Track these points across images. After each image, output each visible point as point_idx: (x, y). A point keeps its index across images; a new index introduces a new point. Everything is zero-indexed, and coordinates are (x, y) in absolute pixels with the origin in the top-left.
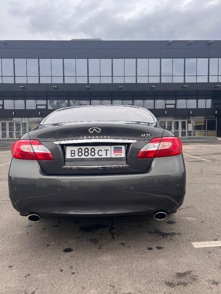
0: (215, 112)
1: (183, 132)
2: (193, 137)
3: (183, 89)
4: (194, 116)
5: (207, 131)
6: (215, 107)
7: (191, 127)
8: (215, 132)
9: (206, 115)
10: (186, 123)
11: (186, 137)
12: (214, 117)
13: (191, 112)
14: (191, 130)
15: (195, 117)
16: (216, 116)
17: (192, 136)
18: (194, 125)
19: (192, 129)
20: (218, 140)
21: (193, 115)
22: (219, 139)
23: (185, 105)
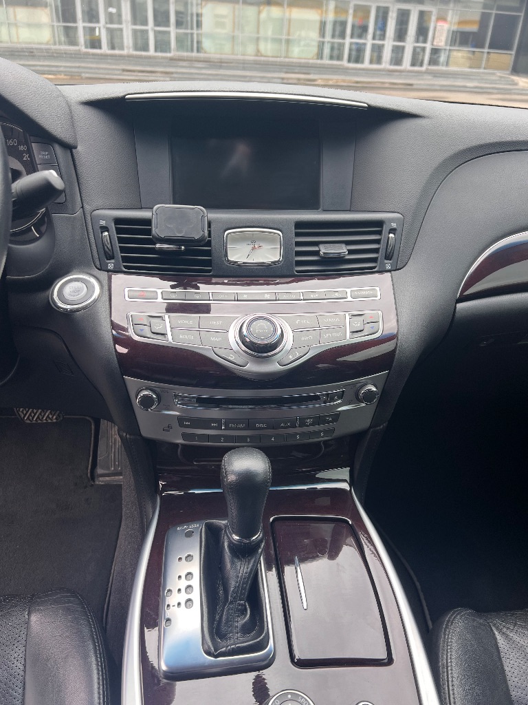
1: (418, 50)
2: (444, 68)
5: (488, 53)
8: (508, 59)
10: (433, 18)
11: (424, 68)
16: (522, 2)
19: (446, 45)
20: (517, 84)
22: (523, 82)
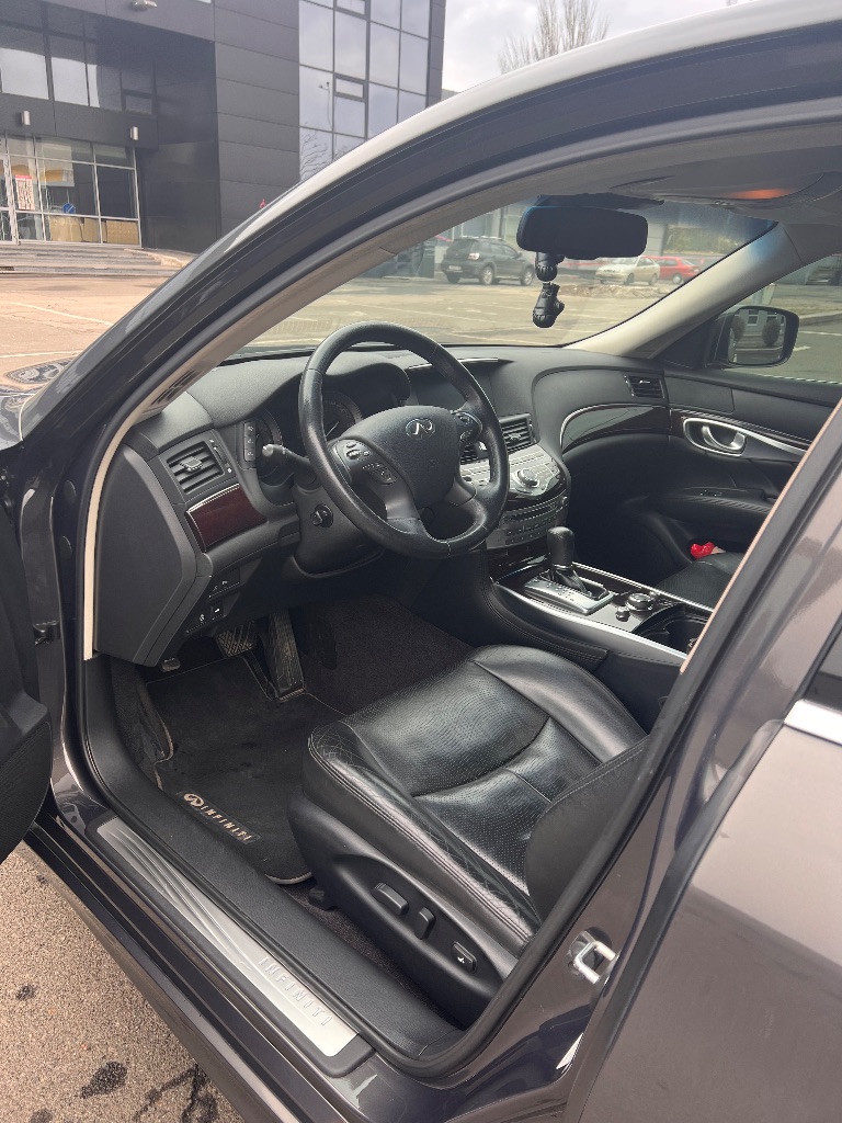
0: (130, 133)
2: (45, 243)
4: (39, 139)
5: (103, 219)
6: (127, 108)
7: (32, 195)
8: (132, 227)
9: (91, 143)
10: (7, 171)
11: (14, 242)
12: (120, 154)
13: (26, 114)
14: (33, 208)
15: (46, 146)
16: (128, 152)
17: (41, 242)
18: (45, 183)
19: (38, 206)
20: (159, 263)
21: (36, 135)
22: (166, 260)
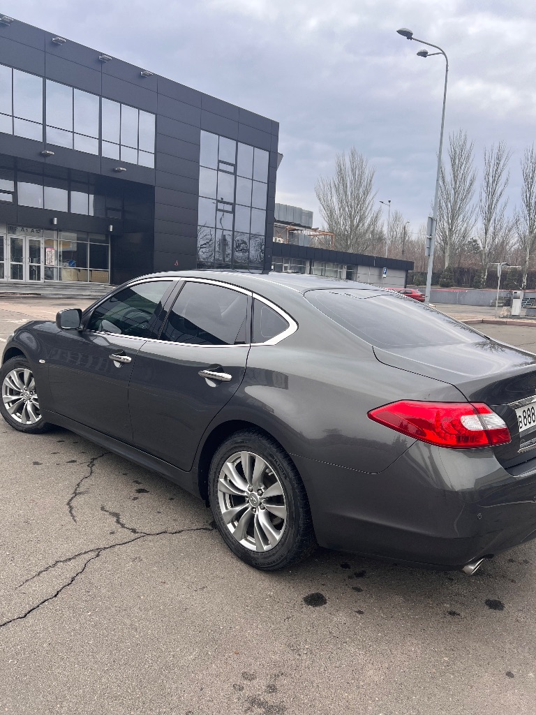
0: (109, 228)
1: (34, 268)
3: (42, 160)
4: (61, 231)
5: (89, 269)
6: (108, 216)
7: (54, 257)
9: (88, 233)
10: (42, 246)
11: (42, 281)
12: (102, 238)
13: (56, 219)
14: (54, 264)
15: (63, 234)
16: (107, 236)
17: (57, 281)
19: (56, 263)
21: (59, 229)
23: (40, 201)
